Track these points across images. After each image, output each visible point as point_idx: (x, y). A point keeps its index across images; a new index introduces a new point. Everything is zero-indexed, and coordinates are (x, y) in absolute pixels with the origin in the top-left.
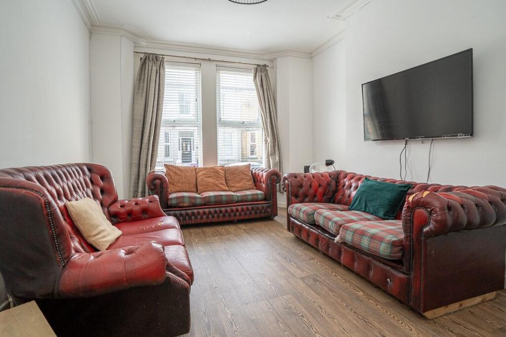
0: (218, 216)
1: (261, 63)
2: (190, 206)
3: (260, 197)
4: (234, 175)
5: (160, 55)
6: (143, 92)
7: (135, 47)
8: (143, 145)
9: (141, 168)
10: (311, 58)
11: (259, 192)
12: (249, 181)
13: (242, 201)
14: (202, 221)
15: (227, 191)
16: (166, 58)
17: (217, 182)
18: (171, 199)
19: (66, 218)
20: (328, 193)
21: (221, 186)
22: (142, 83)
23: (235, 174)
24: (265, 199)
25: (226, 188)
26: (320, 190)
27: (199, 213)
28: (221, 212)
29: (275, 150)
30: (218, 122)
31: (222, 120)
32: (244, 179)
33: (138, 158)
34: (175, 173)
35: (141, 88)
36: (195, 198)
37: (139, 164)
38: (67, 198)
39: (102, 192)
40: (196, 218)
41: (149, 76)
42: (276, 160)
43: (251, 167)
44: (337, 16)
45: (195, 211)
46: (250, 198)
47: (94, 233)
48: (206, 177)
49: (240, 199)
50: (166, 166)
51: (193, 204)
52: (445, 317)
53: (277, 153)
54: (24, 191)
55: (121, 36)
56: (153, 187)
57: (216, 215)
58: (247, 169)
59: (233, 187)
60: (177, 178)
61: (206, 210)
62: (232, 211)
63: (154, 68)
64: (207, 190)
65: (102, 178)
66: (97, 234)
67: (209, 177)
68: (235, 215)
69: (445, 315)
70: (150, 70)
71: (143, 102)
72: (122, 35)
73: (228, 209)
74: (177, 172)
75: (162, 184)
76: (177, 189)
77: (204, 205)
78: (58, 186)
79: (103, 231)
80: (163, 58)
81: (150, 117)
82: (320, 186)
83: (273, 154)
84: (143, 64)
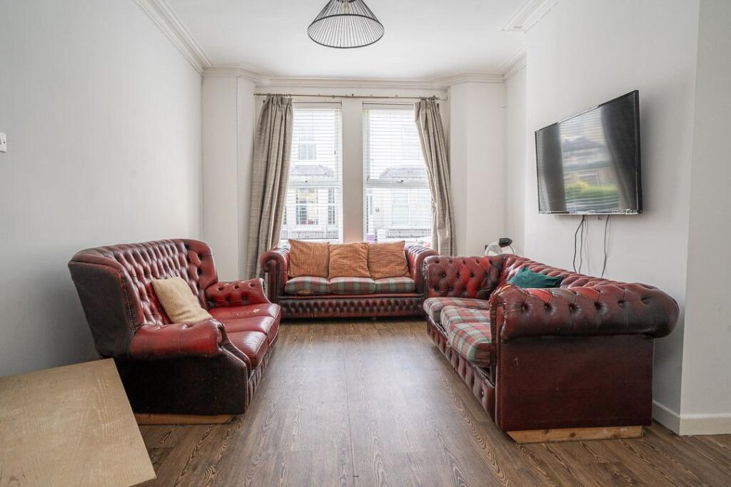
0: (349, 310)
1: (428, 94)
2: (312, 295)
3: (408, 287)
4: (380, 256)
5: (287, 95)
6: (264, 147)
7: (256, 87)
8: (263, 213)
9: (260, 244)
10: (504, 81)
11: (408, 280)
12: (400, 264)
13: (382, 292)
14: (328, 315)
15: (368, 277)
16: (294, 99)
17: (354, 265)
18: (289, 284)
19: (152, 295)
20: (484, 286)
21: (361, 270)
22: (263, 134)
23: (382, 254)
24: (416, 291)
25: (368, 274)
26: (473, 281)
27: (323, 304)
28: (352, 304)
29: (444, 221)
30: (365, 181)
31: (371, 178)
32: (394, 262)
33: (257, 231)
34: (302, 251)
35: (262, 141)
36: (319, 284)
37: (258, 238)
38: (154, 276)
39: (200, 272)
40: (320, 310)
41: (272, 124)
42: (445, 235)
43: (406, 246)
44: (516, 27)
45: (319, 302)
46: (393, 288)
47: (178, 312)
48: (341, 258)
49: (379, 288)
50: (291, 241)
51: (315, 292)
52: (543, 444)
53: (448, 226)
54: (107, 267)
55: (237, 77)
56: (266, 268)
57: (345, 308)
58: (399, 248)
59: (378, 272)
60: (302, 258)
61: (334, 302)
62: (367, 304)
63: (279, 114)
64: (340, 274)
65: (201, 256)
66: (181, 314)
67: (344, 257)
68: (372, 310)
69: (544, 442)
70: (273, 117)
71: (264, 159)
72: (238, 75)
73: (363, 302)
74: (305, 249)
75: (278, 265)
76: (302, 272)
77: (331, 294)
78: (145, 264)
79: (188, 311)
80: (290, 100)
81: (273, 178)
82: (472, 275)
83: (442, 227)
84: (266, 109)
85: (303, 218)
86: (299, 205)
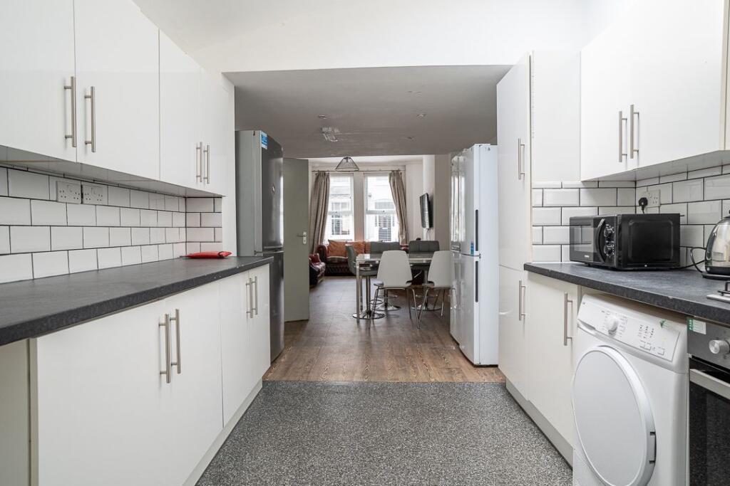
1: (395, 168)
2: (338, 263)
8: (316, 228)
9: (315, 242)
16: (331, 173)
18: (329, 257)
29: (403, 231)
30: (365, 211)
31: (367, 210)
33: (313, 236)
37: (314, 239)
41: (320, 186)
42: (403, 237)
50: (329, 241)
56: (318, 252)
60: (334, 248)
63: (323, 181)
70: (321, 183)
71: (317, 202)
74: (335, 244)
75: (323, 250)
76: (334, 254)
80: (329, 173)
81: (321, 211)
83: (402, 234)
84: (317, 178)
85: (337, 229)
86: (334, 219)
